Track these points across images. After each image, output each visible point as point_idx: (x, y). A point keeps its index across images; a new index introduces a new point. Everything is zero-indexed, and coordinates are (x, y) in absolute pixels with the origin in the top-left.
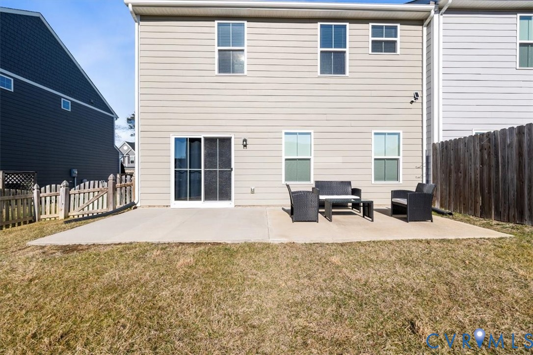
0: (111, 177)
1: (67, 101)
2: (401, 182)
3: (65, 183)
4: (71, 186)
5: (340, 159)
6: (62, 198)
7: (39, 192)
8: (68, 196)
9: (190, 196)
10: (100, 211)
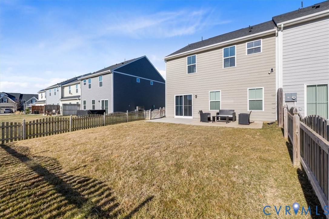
0: (160, 108)
1: (152, 81)
2: (263, 110)
3: (150, 110)
4: (152, 111)
5: (232, 101)
6: (150, 114)
7: (145, 112)
8: (151, 113)
9: (180, 114)
10: (157, 118)
